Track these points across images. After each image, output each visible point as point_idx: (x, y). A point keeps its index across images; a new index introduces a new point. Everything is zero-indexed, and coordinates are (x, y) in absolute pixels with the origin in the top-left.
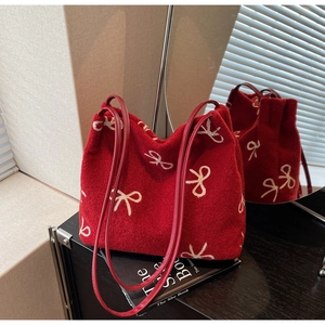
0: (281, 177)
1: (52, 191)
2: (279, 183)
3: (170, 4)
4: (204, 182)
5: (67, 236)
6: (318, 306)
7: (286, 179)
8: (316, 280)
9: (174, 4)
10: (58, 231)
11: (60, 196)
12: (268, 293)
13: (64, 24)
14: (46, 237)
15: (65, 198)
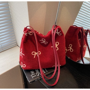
0: (69, 47)
2: (68, 49)
3: (60, 1)
4: (58, 46)
7: (70, 48)
9: (61, 1)
13: (27, 6)
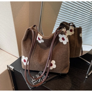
1: (8, 54)
5: (12, 68)
6: (85, 87)
8: (85, 80)
10: (10, 66)
11: (11, 55)
12: (71, 84)
14: (6, 68)
15: (12, 56)
